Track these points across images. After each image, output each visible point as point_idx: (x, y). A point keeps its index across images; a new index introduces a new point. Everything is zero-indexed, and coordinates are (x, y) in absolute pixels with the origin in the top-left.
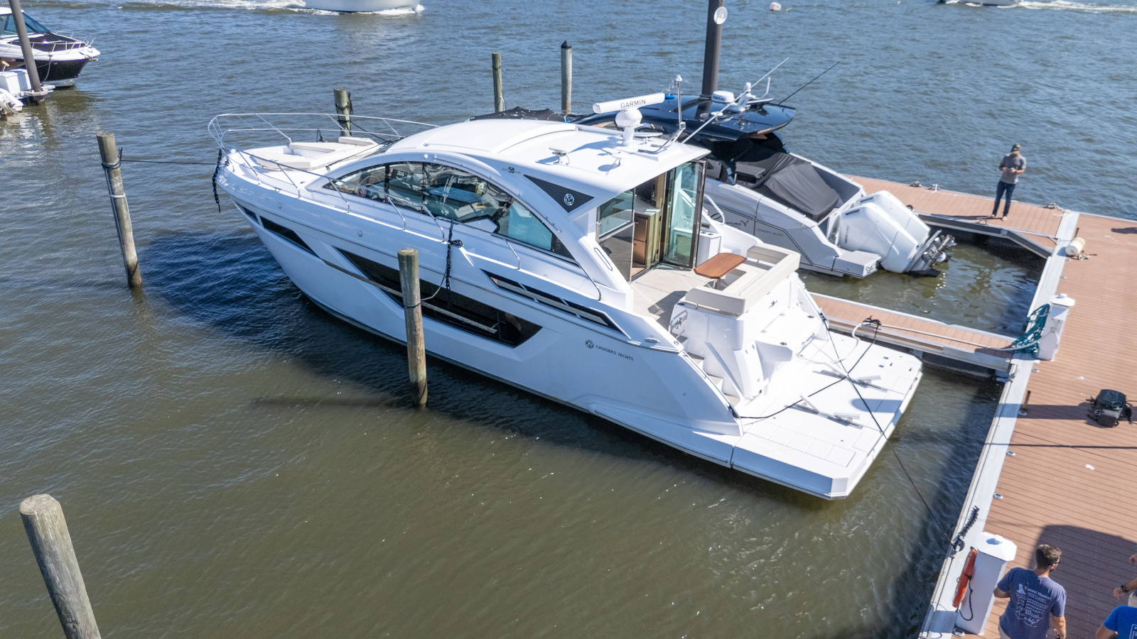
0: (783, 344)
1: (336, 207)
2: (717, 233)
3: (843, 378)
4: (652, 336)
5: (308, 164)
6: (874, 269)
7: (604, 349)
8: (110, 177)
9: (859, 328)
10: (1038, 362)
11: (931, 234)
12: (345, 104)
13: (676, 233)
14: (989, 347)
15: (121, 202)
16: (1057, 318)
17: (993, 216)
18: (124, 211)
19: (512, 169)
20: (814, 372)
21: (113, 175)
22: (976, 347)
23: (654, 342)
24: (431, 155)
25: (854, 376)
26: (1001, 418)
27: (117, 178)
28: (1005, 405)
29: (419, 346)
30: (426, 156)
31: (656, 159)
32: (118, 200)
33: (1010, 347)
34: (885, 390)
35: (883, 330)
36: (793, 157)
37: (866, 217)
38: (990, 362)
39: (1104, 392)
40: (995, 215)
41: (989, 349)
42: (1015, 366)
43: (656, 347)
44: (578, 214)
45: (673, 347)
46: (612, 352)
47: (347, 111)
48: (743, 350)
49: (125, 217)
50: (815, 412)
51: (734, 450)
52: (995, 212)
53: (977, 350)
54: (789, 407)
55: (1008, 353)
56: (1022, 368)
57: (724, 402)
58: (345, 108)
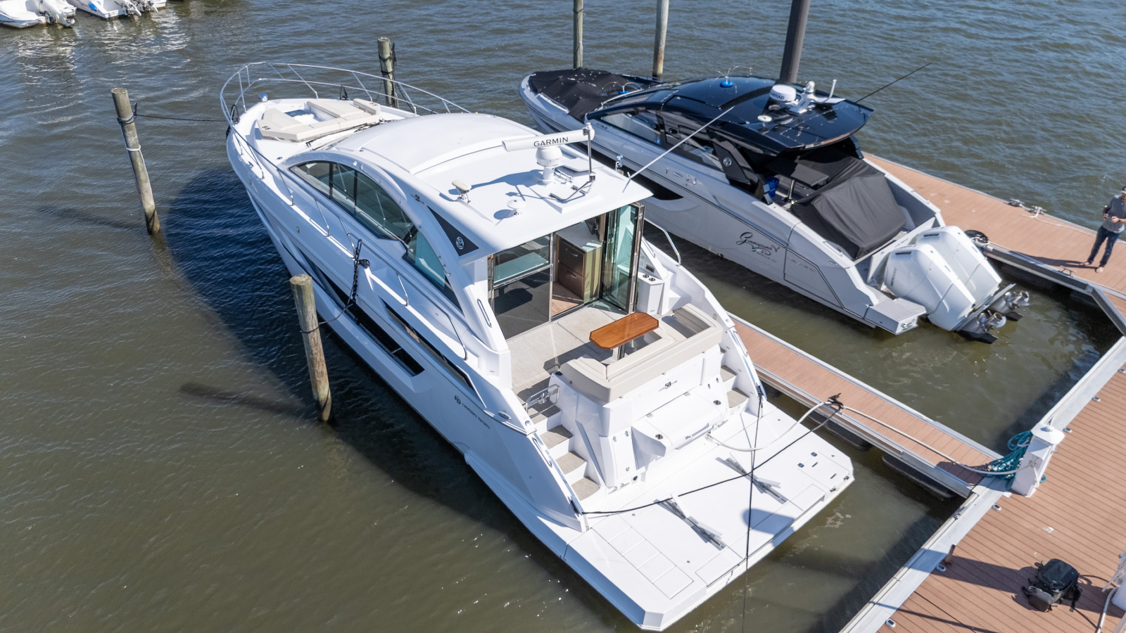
0: (659, 437)
2: (660, 278)
3: (745, 474)
4: (505, 411)
6: (914, 325)
7: (468, 409)
8: (124, 131)
9: (820, 407)
10: (1008, 494)
11: (1001, 287)
13: (620, 271)
14: (958, 463)
15: (136, 155)
16: (1036, 453)
17: (1087, 264)
18: (139, 164)
19: (417, 197)
20: (719, 459)
21: (127, 130)
22: (943, 460)
23: (506, 418)
24: (359, 164)
25: (760, 475)
26: (911, 570)
27: (131, 132)
28: (926, 551)
30: (355, 164)
32: (133, 154)
33: (985, 467)
34: (784, 500)
35: (844, 415)
36: (866, 164)
37: (916, 260)
39: (1054, 563)
40: (1091, 262)
41: (957, 465)
42: (976, 495)
43: (507, 423)
44: (467, 260)
45: (523, 428)
46: (474, 414)
48: (610, 438)
49: (140, 169)
51: (568, 548)
52: (1091, 259)
53: (941, 465)
54: (658, 503)
55: (978, 476)
56: (982, 500)
57: (567, 494)
58: (387, 59)
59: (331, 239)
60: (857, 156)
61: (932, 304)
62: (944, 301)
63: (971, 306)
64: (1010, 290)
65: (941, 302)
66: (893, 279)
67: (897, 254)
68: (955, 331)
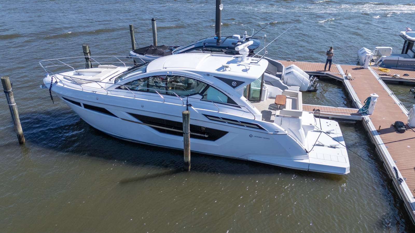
0: (311, 124)
1: (124, 96)
3: (321, 132)
4: (277, 130)
5: (100, 79)
7: (257, 137)
10: (369, 116)
12: (88, 51)
15: (14, 106)
16: (375, 101)
19: (208, 74)
21: (10, 95)
23: (278, 132)
24: (170, 72)
25: (323, 131)
26: (375, 136)
27: (12, 96)
28: (372, 131)
34: (335, 134)
35: (321, 113)
37: (293, 74)
38: (357, 118)
39: (396, 122)
41: (354, 114)
43: (279, 133)
44: (238, 89)
45: (285, 132)
46: (261, 137)
47: (89, 54)
48: (301, 129)
49: (17, 113)
50: (323, 146)
51: (309, 164)
53: (351, 115)
54: (314, 146)
55: (360, 114)
56: (367, 118)
57: (303, 148)
58: (88, 53)
59: (166, 103)
61: (300, 85)
65: (302, 83)
66: (287, 82)
67: (286, 74)
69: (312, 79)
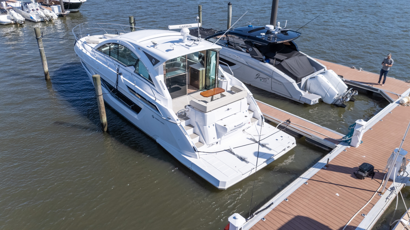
0: (225, 125)
1: (94, 57)
2: (226, 79)
3: (257, 142)
4: (169, 116)
6: (317, 102)
8: (38, 42)
9: (282, 123)
10: (349, 147)
11: (348, 89)
12: (132, 22)
14: (331, 138)
17: (378, 83)
18: (43, 54)
19: (139, 48)
20: (248, 138)
22: (326, 137)
23: (170, 119)
25: (261, 142)
26: (314, 168)
27: (40, 42)
28: (319, 163)
29: (102, 110)
30: (118, 41)
31: (189, 49)
32: (41, 50)
33: (342, 139)
34: (270, 149)
35: (291, 125)
36: (300, 53)
37: (317, 80)
38: (329, 144)
39: (364, 164)
40: (379, 83)
41: (331, 139)
42: (338, 147)
43: (170, 121)
44: (156, 67)
45: (176, 122)
46: (159, 120)
48: (207, 126)
49: (43, 56)
50: (234, 154)
51: (192, 164)
52: (379, 82)
53: (326, 139)
54: (225, 150)
55: (338, 142)
56: (339, 149)
57: (192, 145)
58: (132, 23)
59: (109, 68)
60: (297, 50)
61: (324, 95)
62: (327, 93)
63: (337, 94)
64: (351, 91)
66: (310, 87)
67: (311, 78)
68: (332, 104)
69: (350, 92)
